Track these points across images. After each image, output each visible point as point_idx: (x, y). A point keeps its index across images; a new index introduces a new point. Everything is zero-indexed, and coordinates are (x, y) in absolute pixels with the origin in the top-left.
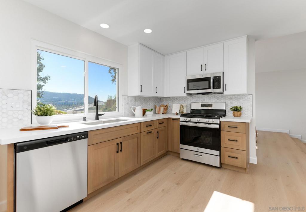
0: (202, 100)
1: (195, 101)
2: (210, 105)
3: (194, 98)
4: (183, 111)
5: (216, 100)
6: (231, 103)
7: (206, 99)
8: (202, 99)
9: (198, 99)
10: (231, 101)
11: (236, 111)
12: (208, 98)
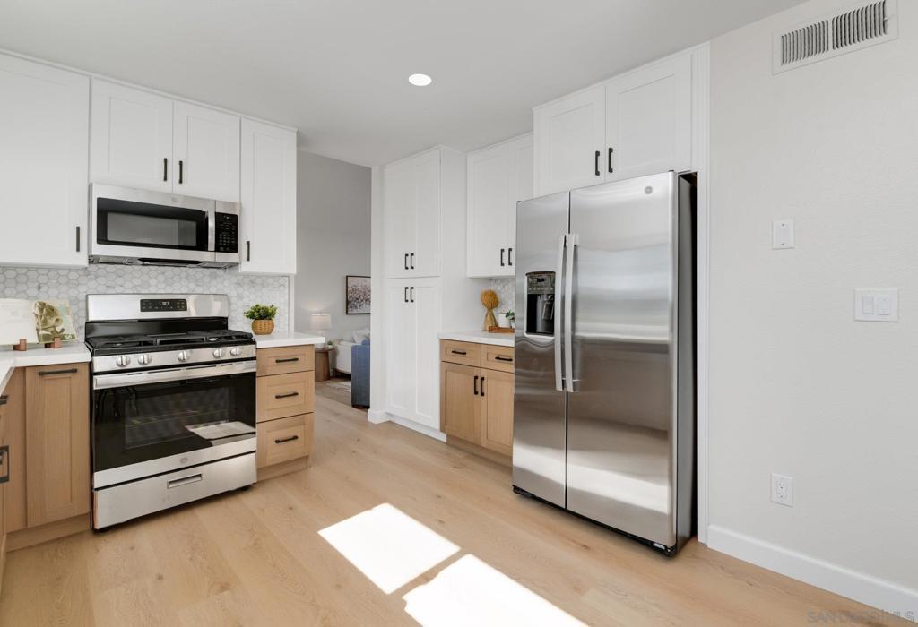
0: (135, 286)
1: (102, 289)
2: (179, 304)
3: (97, 277)
4: (58, 329)
5: (192, 286)
6: (240, 297)
7: (153, 282)
8: (137, 282)
9: (120, 281)
10: (240, 290)
11: (261, 318)
12: (161, 278)
